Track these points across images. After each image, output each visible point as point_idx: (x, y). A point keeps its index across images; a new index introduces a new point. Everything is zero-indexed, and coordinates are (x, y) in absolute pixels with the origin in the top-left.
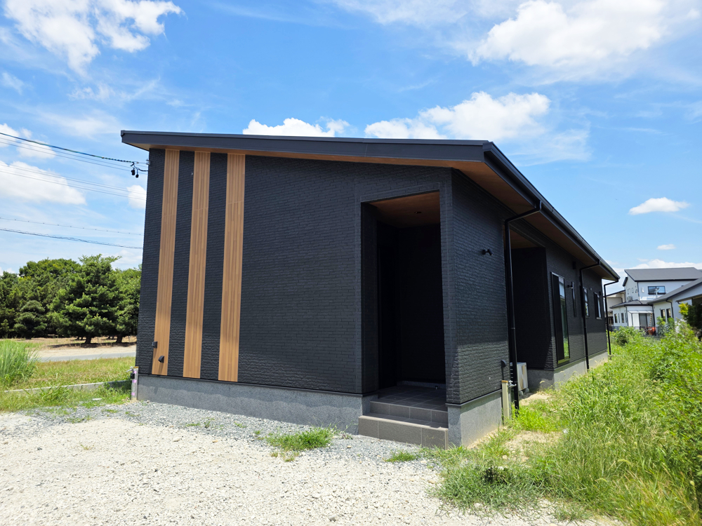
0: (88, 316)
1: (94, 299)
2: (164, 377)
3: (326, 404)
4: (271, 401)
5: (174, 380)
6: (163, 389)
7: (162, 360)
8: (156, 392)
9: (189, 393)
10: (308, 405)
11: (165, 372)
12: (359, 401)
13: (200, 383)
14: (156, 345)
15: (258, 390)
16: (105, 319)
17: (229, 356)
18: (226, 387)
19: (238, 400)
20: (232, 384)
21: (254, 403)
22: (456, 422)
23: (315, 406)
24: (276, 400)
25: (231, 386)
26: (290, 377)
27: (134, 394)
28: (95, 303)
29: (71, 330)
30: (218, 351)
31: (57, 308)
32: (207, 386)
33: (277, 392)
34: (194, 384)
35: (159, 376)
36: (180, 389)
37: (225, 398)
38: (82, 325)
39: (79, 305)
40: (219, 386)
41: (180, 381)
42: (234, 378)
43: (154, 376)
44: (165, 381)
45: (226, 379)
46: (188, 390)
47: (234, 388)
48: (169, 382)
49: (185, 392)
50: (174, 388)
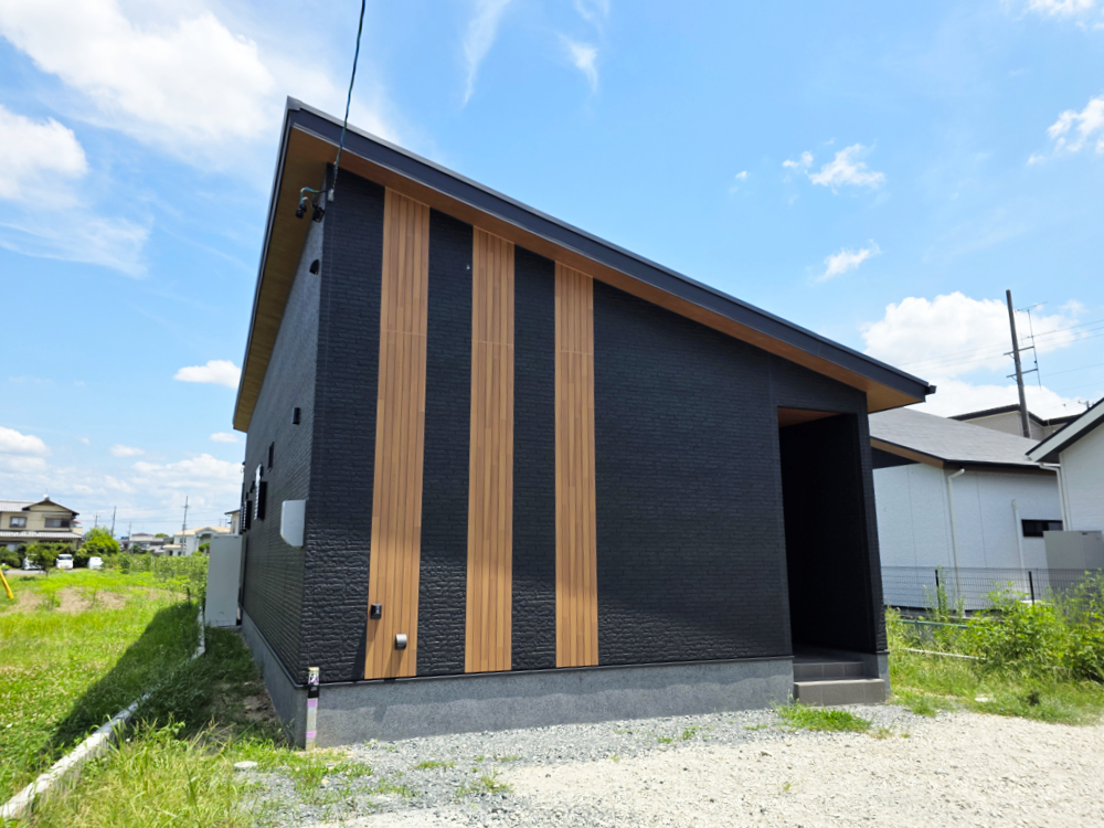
2: (406, 681)
3: (748, 677)
4: (664, 686)
5: (437, 684)
6: (405, 708)
7: (398, 646)
8: (379, 717)
9: (483, 703)
10: (723, 681)
11: (408, 666)
13: (509, 679)
14: (375, 613)
15: (638, 673)
17: (578, 622)
18: (572, 678)
19: (601, 696)
20: (584, 671)
21: (634, 695)
22: (885, 669)
23: (733, 682)
24: (672, 683)
25: (584, 674)
26: (694, 645)
27: (312, 733)
32: (527, 682)
33: (671, 671)
34: (495, 684)
35: (390, 680)
36: (457, 698)
37: (573, 698)
40: (558, 678)
41: (455, 683)
42: (591, 658)
43: (375, 682)
44: (406, 689)
45: (574, 664)
46: (480, 697)
47: (589, 678)
48: (421, 689)
49: (471, 704)
50: (439, 699)
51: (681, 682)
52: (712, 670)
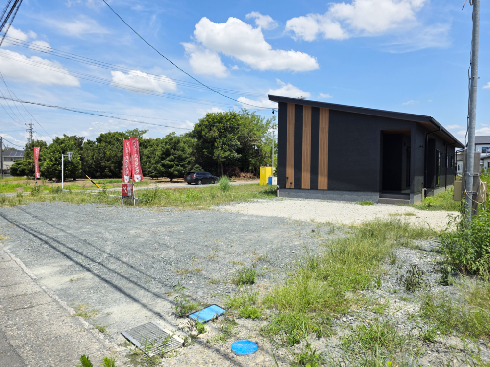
0: (175, 166)
1: (175, 157)
2: (292, 189)
4: (343, 195)
5: (297, 190)
6: (292, 193)
7: (291, 183)
8: (288, 194)
11: (293, 187)
12: (378, 194)
13: (309, 190)
14: (288, 178)
15: (336, 192)
16: (182, 168)
17: (323, 181)
18: (322, 191)
19: (328, 195)
21: (335, 196)
22: (413, 198)
24: (345, 195)
25: (324, 191)
26: (350, 187)
27: (278, 195)
28: (176, 160)
29: (165, 174)
30: (318, 179)
31: (157, 163)
32: (313, 191)
33: (345, 192)
34: (307, 191)
35: (290, 189)
36: (301, 193)
37: (322, 195)
38: (172, 171)
39: (169, 161)
40: (319, 191)
41: (300, 190)
42: (326, 188)
43: (287, 189)
44: (293, 190)
45: (322, 189)
46: (304, 193)
47: (326, 192)
48: (295, 190)
49: (303, 194)
50: (298, 192)
51: (347, 195)
52: (355, 193)
